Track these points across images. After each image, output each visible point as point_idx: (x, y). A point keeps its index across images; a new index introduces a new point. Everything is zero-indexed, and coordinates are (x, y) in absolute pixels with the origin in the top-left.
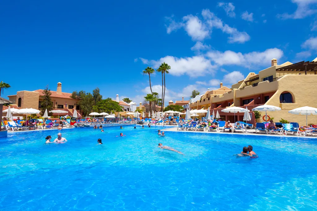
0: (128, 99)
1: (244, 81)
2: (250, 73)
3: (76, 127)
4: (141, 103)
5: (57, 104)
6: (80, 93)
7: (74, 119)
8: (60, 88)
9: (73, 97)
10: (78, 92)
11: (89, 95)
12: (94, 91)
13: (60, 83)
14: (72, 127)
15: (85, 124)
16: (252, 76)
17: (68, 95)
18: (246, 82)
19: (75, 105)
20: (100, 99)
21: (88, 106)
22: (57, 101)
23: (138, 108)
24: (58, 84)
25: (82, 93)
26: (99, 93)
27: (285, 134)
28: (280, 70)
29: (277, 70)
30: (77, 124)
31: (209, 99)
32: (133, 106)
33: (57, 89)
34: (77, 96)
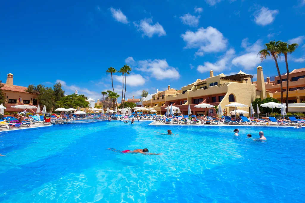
0: (83, 95)
1: (194, 85)
2: (198, 79)
3: (54, 124)
4: (98, 99)
5: (9, 98)
6: (38, 87)
7: (49, 115)
8: (11, 80)
9: (29, 91)
10: (36, 86)
11: (50, 90)
12: (55, 86)
13: (11, 74)
14: (48, 125)
15: (65, 121)
16: (199, 82)
17: (23, 88)
18: (195, 86)
19: (31, 99)
20: (62, 95)
21: (50, 101)
22: (8, 94)
23: (96, 104)
24: (9, 75)
25: (41, 87)
26: (61, 88)
27: (247, 124)
28: (222, 79)
29: (220, 78)
30: (56, 121)
31: (163, 98)
32: (92, 102)
33: (7, 80)
34: (33, 90)
